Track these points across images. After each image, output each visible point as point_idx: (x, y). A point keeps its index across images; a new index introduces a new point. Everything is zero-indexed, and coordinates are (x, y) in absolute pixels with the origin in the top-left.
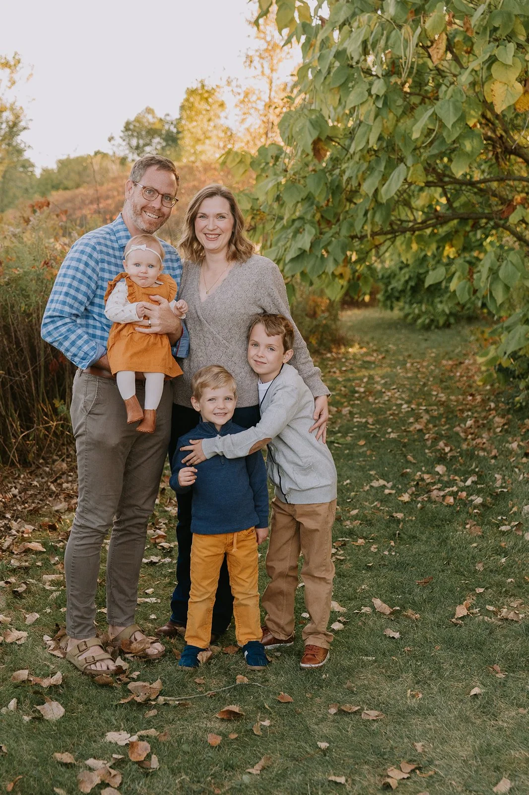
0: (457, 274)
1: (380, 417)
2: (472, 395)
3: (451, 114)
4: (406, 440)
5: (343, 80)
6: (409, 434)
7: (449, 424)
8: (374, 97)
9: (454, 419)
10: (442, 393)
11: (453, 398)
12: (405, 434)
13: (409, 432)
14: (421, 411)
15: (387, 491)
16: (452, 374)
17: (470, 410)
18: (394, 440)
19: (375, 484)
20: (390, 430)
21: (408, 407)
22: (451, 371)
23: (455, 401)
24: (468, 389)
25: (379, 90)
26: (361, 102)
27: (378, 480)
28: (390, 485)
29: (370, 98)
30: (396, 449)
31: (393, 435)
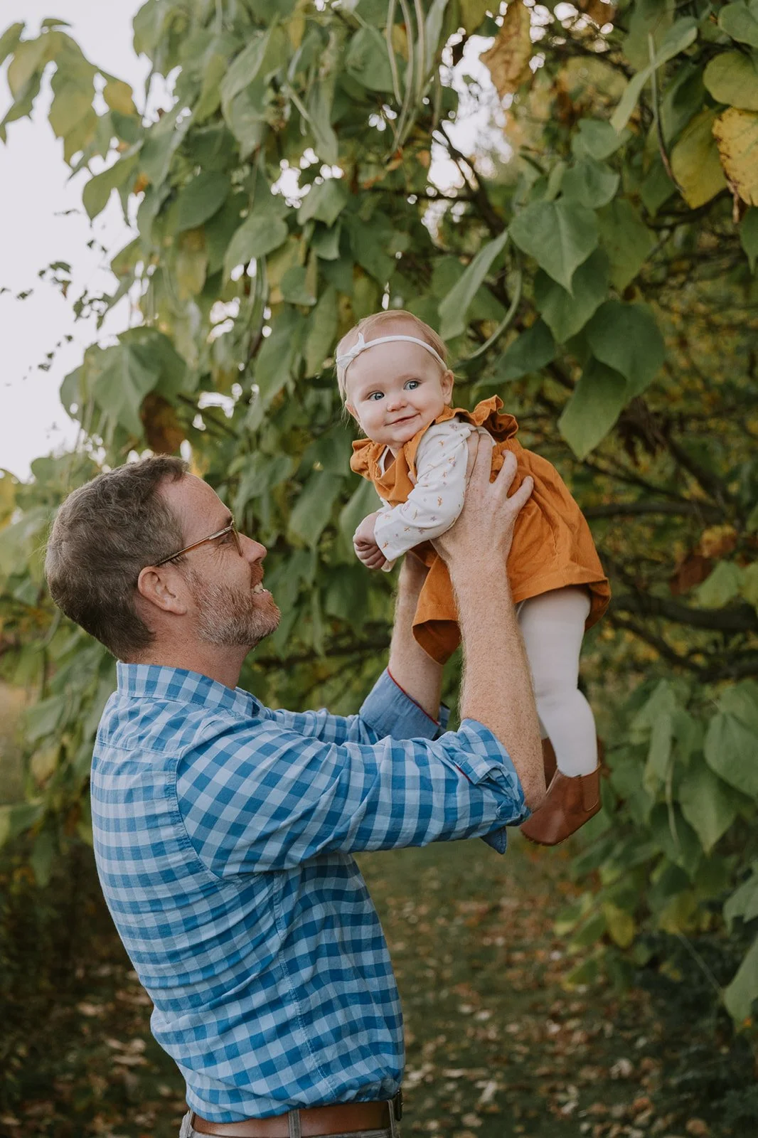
3: (566, 242)
5: (211, 210)
8: (307, 233)
11: (513, 1027)
14: (450, 1089)
16: (487, 943)
25: (321, 208)
26: (268, 249)
29: (293, 240)
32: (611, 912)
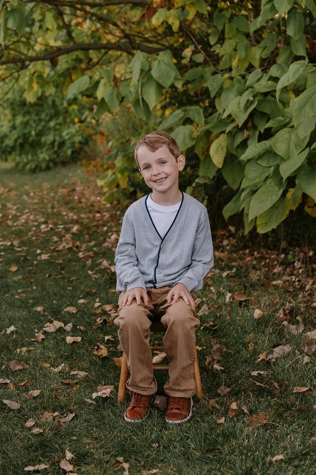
0: (103, 81)
1: (23, 239)
2: (98, 212)
4: (61, 261)
6: (61, 254)
7: (94, 240)
9: (95, 235)
10: (71, 212)
11: (83, 216)
12: (55, 254)
13: (58, 251)
14: (60, 230)
15: (69, 339)
16: (71, 198)
17: (104, 225)
18: (48, 262)
19: (50, 328)
20: (39, 251)
21: (47, 227)
22: (70, 196)
23: (87, 219)
24: (91, 208)
27: (51, 322)
28: (69, 327)
30: (54, 273)
31: (44, 257)
32: (119, 176)
